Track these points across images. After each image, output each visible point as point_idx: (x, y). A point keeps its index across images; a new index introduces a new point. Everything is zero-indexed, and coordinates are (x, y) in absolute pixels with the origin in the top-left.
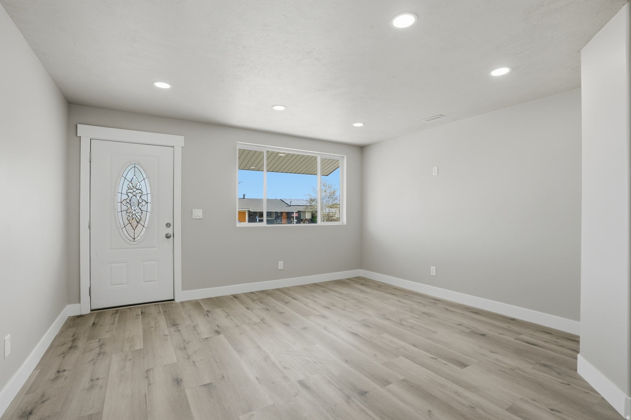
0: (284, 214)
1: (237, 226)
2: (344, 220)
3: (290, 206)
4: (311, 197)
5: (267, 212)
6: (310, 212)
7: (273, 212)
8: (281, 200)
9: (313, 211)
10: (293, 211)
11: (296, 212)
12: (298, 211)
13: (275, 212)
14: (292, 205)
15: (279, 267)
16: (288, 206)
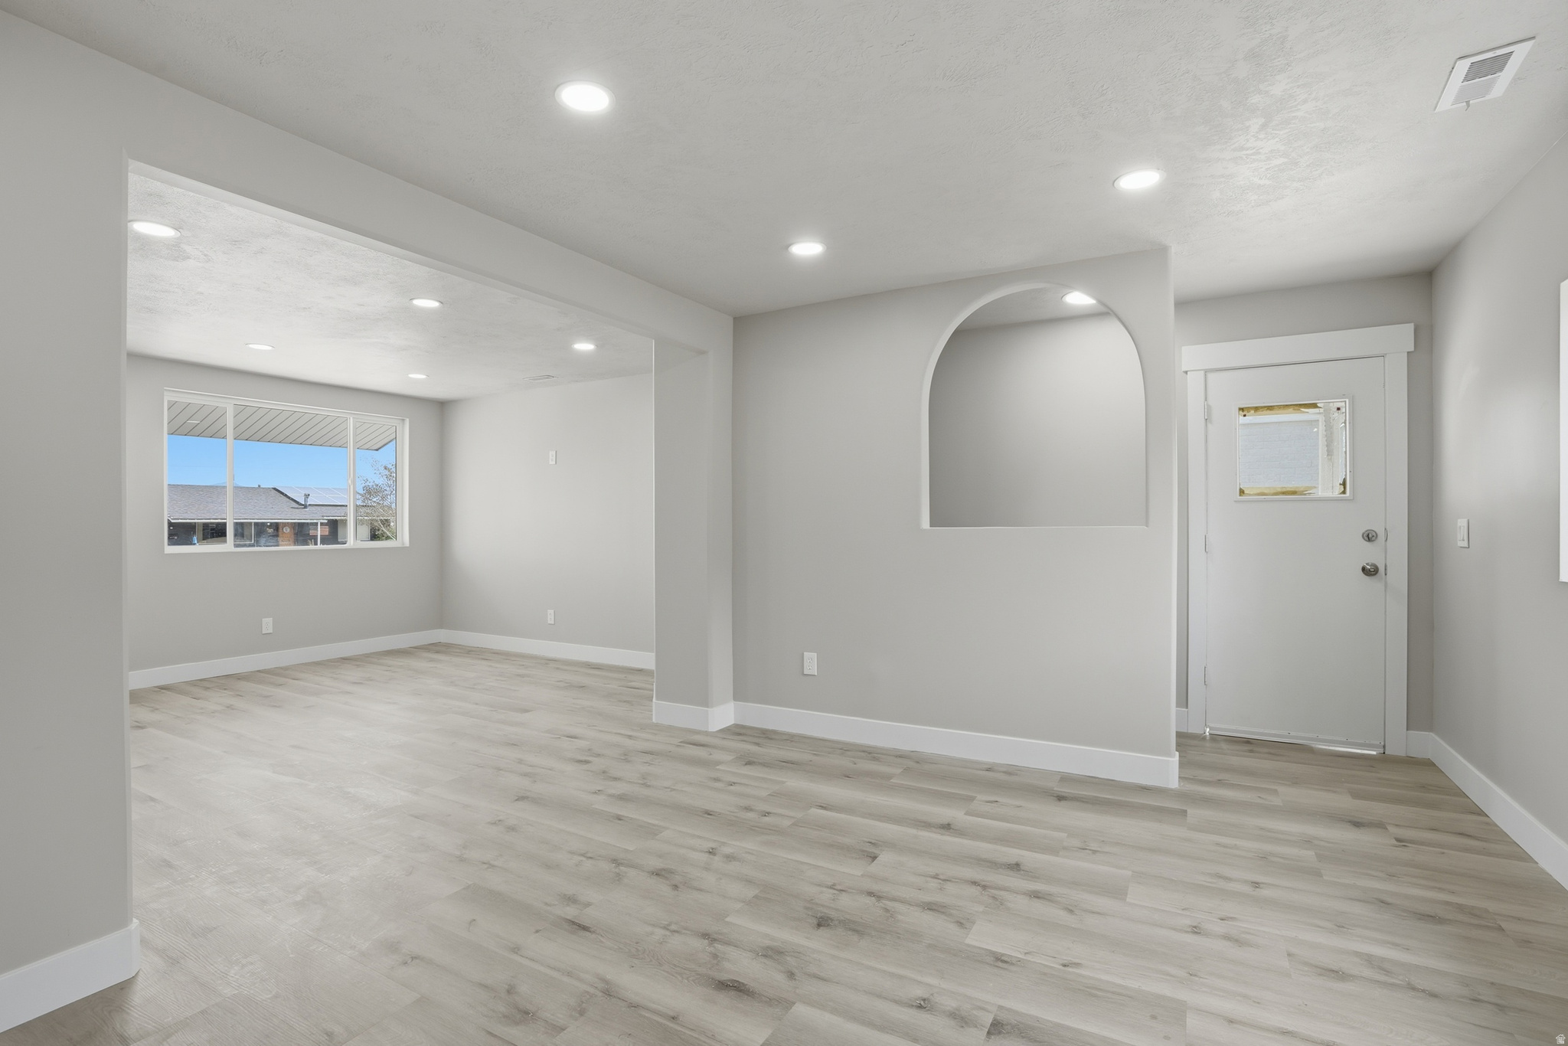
0: (287, 530)
1: (166, 552)
2: (404, 536)
3: (305, 506)
4: (368, 484)
5: (236, 524)
6: (363, 524)
7: (251, 523)
8: (275, 489)
9: (372, 520)
10: (315, 521)
11: (322, 524)
12: (328, 520)
13: (256, 524)
14: (310, 505)
15: (263, 629)
16: (297, 506)
